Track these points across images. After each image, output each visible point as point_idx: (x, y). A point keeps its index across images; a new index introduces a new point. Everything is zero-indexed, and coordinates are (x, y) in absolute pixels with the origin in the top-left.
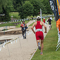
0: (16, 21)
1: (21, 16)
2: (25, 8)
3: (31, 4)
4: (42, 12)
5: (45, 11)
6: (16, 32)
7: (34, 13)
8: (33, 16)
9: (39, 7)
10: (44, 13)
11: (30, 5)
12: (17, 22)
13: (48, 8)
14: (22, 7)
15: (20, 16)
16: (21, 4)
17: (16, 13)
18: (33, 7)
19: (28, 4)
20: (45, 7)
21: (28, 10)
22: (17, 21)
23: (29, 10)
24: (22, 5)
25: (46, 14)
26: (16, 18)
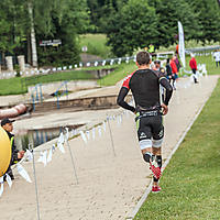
0: (96, 64)
1: (115, 48)
2: (128, 19)
3: (149, 8)
4: (185, 33)
5: (197, 30)
6: (98, 103)
7: (160, 37)
8: (157, 46)
9: (176, 16)
10: (193, 38)
12: (100, 68)
13: (205, 19)
14: (117, 15)
15: (110, 48)
16: (114, 5)
17: (96, 35)
18: (157, 17)
19: (137, 6)
20: (197, 15)
21: (137, 28)
22: (100, 64)
23: (143, 27)
24: (117, 10)
25: (200, 42)
26: (98, 54)
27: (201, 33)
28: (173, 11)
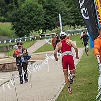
0: (5, 42)
1: (18, 31)
2: (25, 13)
3: (38, 5)
4: (62, 21)
5: (69, 19)
6: (7, 67)
7: (46, 24)
9: (56, 10)
10: (67, 24)
11: (37, 7)
12: (8, 45)
13: (75, 12)
14: (18, 10)
15: (14, 31)
16: (16, 4)
18: (44, 11)
19: (31, 4)
21: (31, 18)
22: (8, 42)
23: (35, 17)
24: (18, 7)
25: (72, 27)
26: (6, 36)
27: (72, 21)
28: (54, 7)
